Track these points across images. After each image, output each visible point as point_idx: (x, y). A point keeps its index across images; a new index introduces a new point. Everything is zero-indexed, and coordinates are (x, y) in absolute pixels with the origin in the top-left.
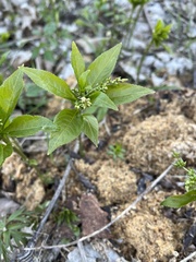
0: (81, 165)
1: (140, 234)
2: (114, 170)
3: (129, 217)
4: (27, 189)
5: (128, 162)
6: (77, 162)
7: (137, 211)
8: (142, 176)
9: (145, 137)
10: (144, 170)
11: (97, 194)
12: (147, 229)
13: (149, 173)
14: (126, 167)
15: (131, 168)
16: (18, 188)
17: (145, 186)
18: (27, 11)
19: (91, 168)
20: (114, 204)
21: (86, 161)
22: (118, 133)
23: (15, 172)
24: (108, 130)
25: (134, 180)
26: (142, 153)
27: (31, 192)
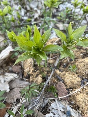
0: (58, 71)
1: (82, 100)
2: (71, 75)
3: (77, 94)
4: (35, 78)
5: (77, 73)
6: (56, 70)
7: (80, 92)
8: (83, 79)
9: (85, 64)
10: (84, 77)
11: (64, 83)
12: (85, 99)
13: (86, 79)
14: (76, 75)
15: (78, 76)
16: (31, 77)
18: (36, 11)
19: (62, 73)
20: (71, 88)
21: (60, 70)
22: (73, 62)
23: (30, 71)
24: (69, 60)
25: (80, 80)
26: (83, 70)
27: (36, 79)
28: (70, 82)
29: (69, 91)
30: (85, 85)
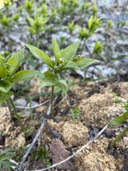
0: (51, 122)
1: (93, 164)
2: (73, 125)
3: (85, 154)
4: (13, 141)
5: (82, 121)
6: (48, 121)
7: (90, 150)
8: (92, 129)
9: (92, 105)
10: (93, 125)
11: (62, 139)
12: (98, 161)
13: (97, 127)
14: (81, 124)
15: (84, 124)
16: (6, 140)
17: (94, 136)
19: (58, 125)
20: (75, 147)
21: (55, 121)
22: (75, 105)
23: (5, 130)
24: (68, 103)
25: (87, 131)
26: (91, 115)
27: (16, 142)
28: (71, 135)
29: (71, 152)
30: (97, 136)
